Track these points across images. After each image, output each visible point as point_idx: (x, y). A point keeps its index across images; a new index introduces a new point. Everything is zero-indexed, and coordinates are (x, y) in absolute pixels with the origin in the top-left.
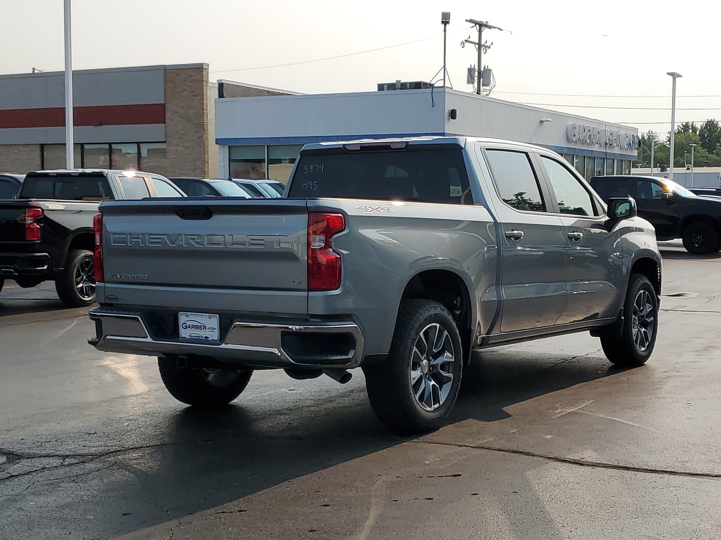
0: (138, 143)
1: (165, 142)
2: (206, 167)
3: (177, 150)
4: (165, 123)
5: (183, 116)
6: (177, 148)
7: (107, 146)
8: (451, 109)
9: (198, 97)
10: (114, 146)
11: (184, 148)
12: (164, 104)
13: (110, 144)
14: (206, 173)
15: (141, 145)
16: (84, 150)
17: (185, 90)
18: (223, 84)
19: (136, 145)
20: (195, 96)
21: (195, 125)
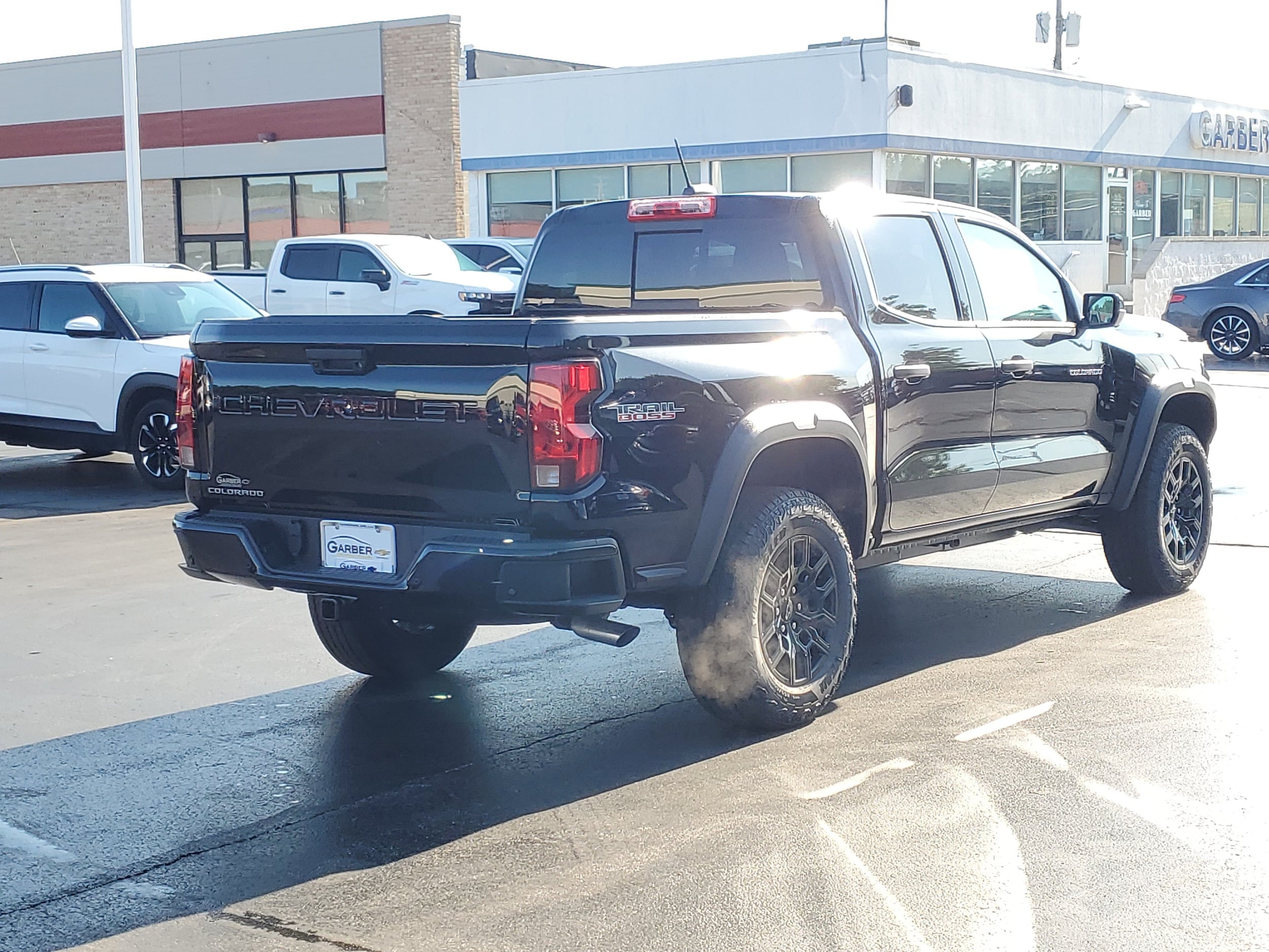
0: (340, 172)
1: (385, 169)
2: (458, 216)
3: (406, 184)
4: (384, 133)
5: (416, 118)
6: (406, 181)
7: (286, 180)
8: (901, 85)
9: (441, 81)
10: (299, 180)
11: (418, 180)
12: (383, 96)
13: (292, 175)
14: (458, 227)
15: (345, 175)
16: (249, 188)
17: (418, 67)
18: (474, 53)
19: (337, 175)
20: (436, 78)
21: (438, 134)
